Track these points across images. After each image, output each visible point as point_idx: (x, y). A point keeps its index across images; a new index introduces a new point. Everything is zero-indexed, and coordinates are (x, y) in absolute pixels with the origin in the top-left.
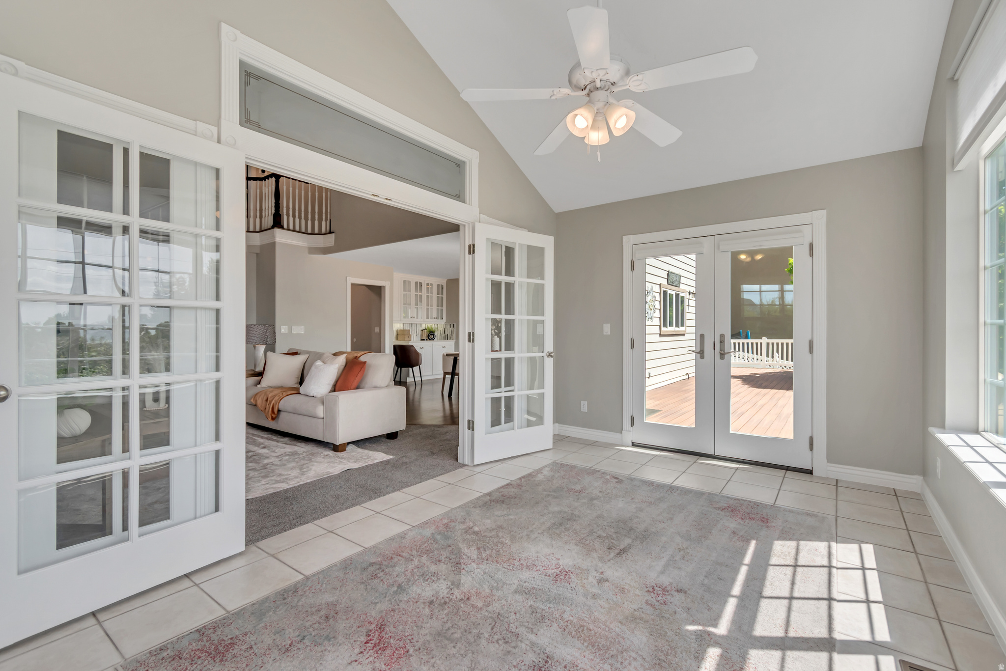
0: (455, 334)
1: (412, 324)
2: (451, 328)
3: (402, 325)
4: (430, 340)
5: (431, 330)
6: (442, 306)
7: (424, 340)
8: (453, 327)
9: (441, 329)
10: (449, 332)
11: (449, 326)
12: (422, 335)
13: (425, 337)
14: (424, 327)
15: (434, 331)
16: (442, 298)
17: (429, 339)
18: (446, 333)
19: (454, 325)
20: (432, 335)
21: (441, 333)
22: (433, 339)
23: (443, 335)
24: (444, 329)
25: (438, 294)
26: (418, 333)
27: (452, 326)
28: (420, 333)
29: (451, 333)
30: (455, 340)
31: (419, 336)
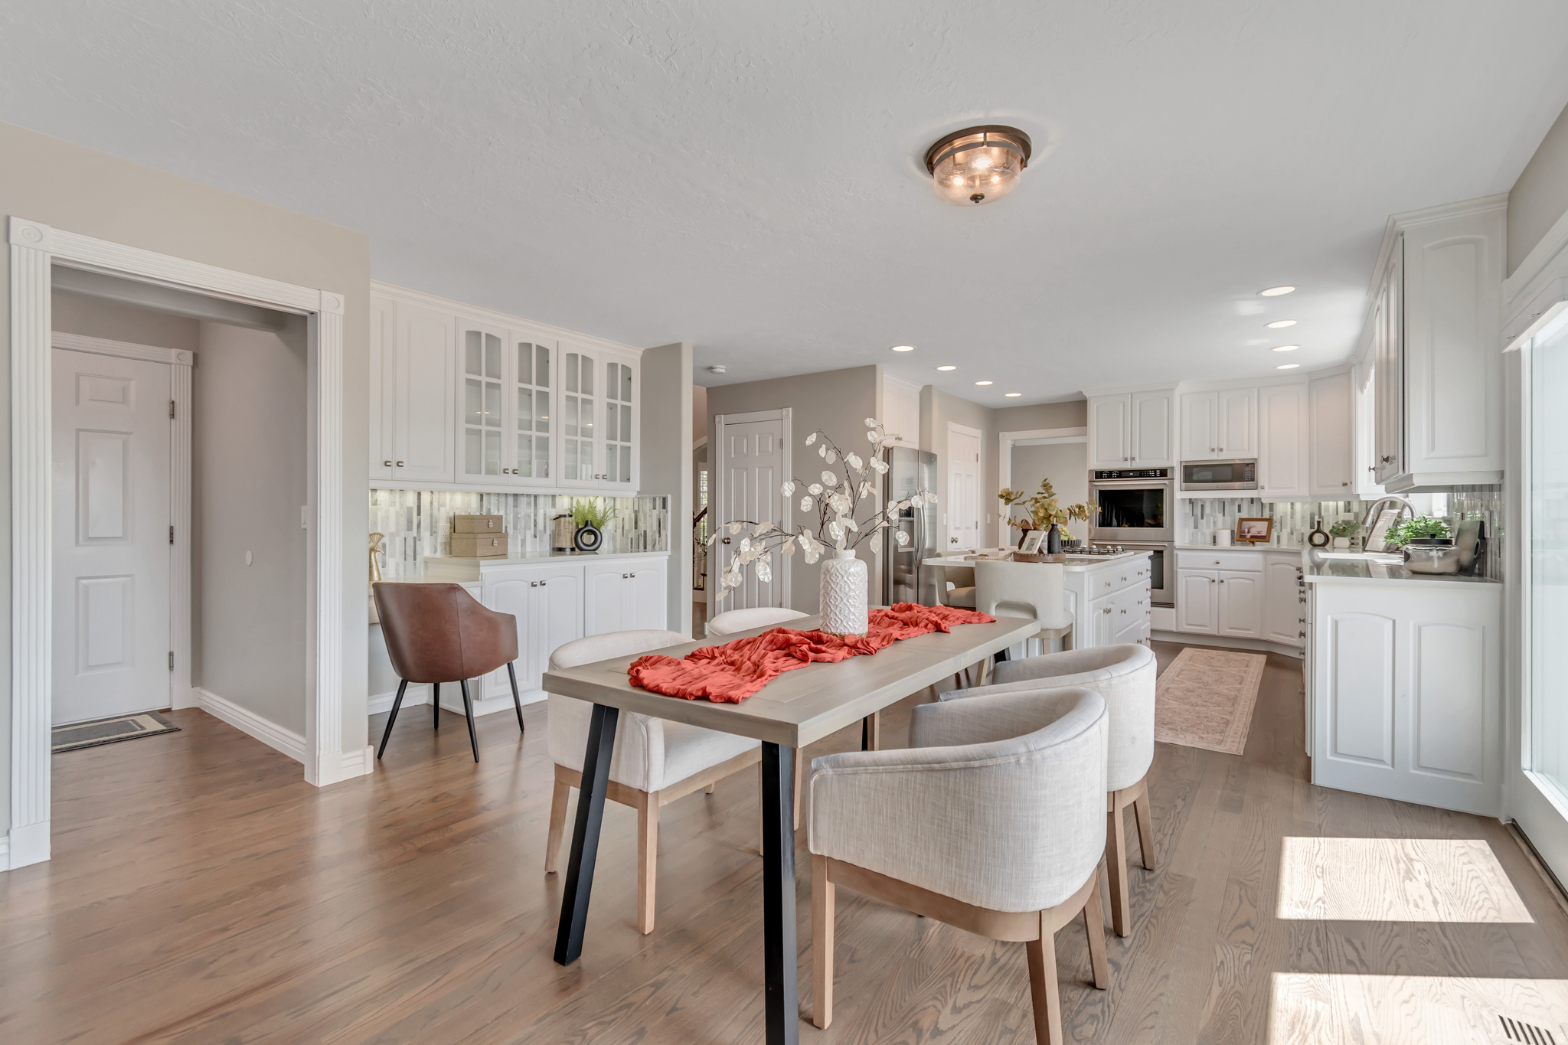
0: (668, 532)
1: (515, 495)
2: (655, 512)
3: (474, 500)
4: (581, 549)
5: (590, 518)
6: (626, 437)
7: (561, 550)
8: (664, 506)
9: (626, 513)
10: (649, 524)
11: (649, 505)
12: (555, 536)
13: (566, 542)
14: (564, 505)
15: (602, 522)
16: (627, 410)
17: (577, 548)
18: (642, 526)
19: (665, 500)
20: (590, 532)
21: (627, 527)
22: (593, 548)
23: (632, 534)
24: (636, 513)
25: (612, 395)
26: (540, 526)
27: (659, 503)
28: (551, 526)
29: (655, 527)
30: (669, 552)
31: (547, 537)
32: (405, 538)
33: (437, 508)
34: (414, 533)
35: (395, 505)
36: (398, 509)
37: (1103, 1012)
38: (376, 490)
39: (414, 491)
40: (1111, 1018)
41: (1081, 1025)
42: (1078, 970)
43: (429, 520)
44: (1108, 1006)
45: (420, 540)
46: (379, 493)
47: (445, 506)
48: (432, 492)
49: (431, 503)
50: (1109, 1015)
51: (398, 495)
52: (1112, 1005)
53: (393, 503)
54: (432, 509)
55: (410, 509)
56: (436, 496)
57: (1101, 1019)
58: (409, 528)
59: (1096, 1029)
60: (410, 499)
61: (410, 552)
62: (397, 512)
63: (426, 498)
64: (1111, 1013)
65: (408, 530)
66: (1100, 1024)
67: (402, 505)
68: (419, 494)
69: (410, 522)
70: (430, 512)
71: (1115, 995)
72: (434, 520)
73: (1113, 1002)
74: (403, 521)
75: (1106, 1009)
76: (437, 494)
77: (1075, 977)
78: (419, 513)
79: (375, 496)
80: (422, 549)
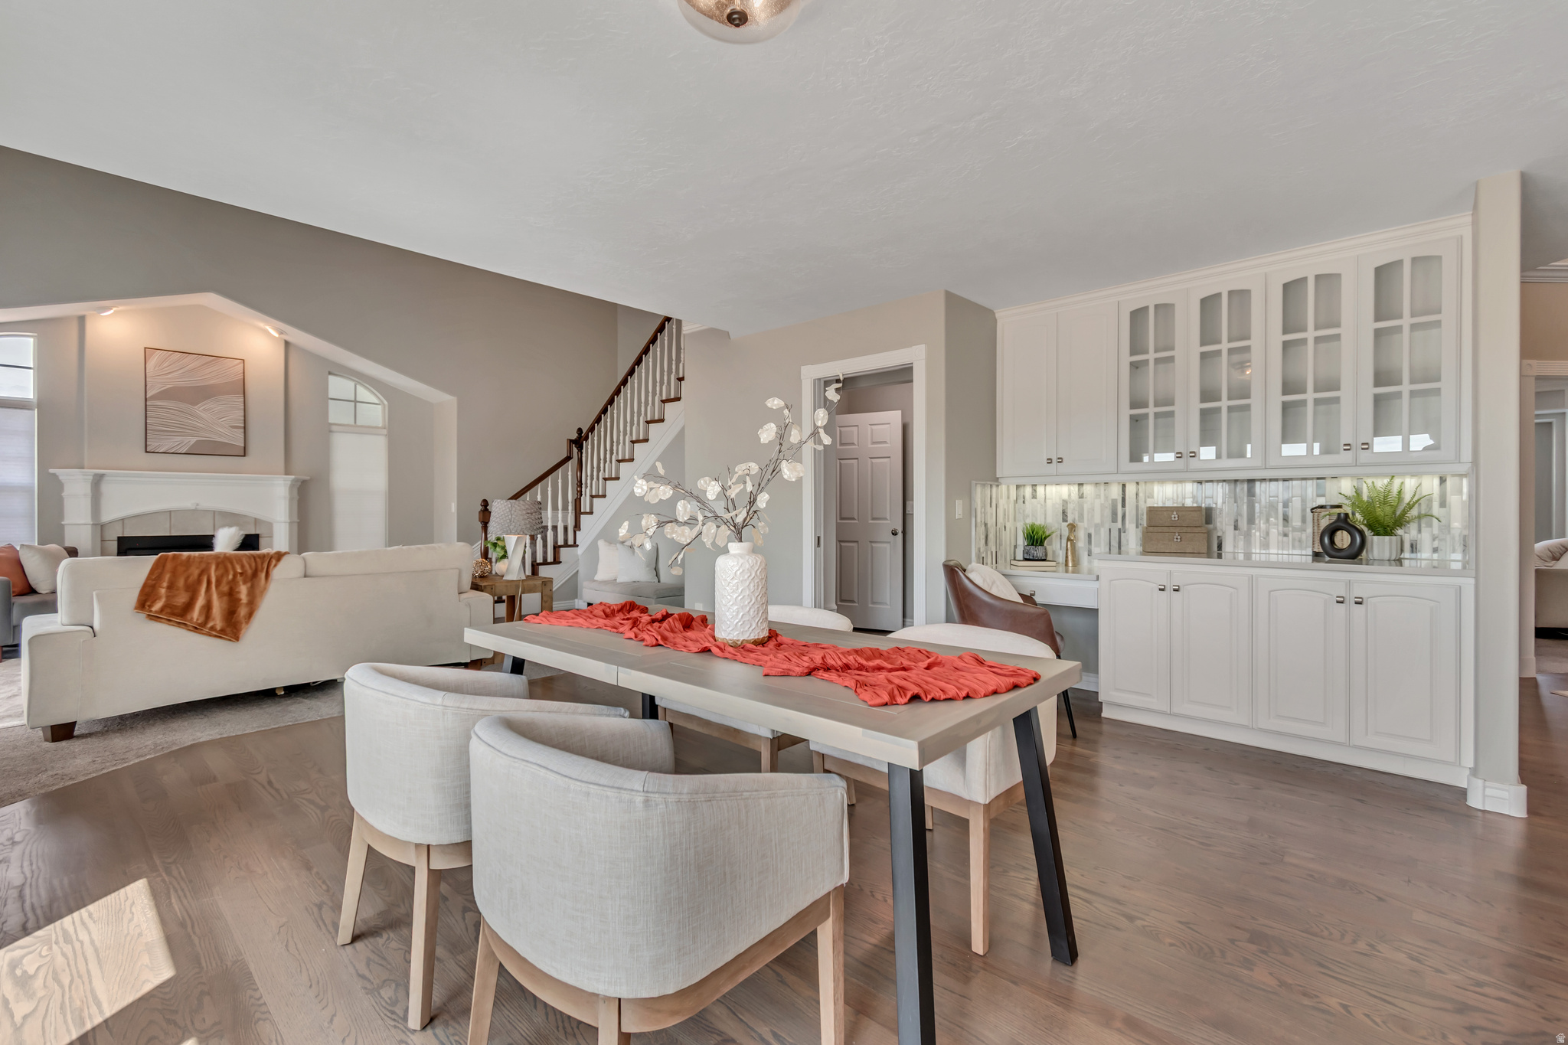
20: (1344, 531)
22: (1349, 554)
32: (1110, 529)
33: (1143, 500)
34: (1119, 524)
35: (1100, 498)
36: (1103, 502)
37: (393, 1012)
38: (1082, 484)
39: (1119, 483)
40: (382, 1015)
41: (396, 990)
42: (453, 1018)
43: (1134, 512)
44: (394, 1020)
45: (1124, 532)
46: (1085, 487)
47: (1153, 497)
48: (1138, 483)
49: (1137, 494)
50: (385, 1015)
51: (1102, 488)
52: (393, 1023)
53: (1098, 496)
54: (1137, 501)
55: (1114, 501)
56: (1142, 487)
57: (387, 1007)
58: (1114, 520)
59: (383, 998)
60: (1115, 492)
61: (1115, 543)
62: (1102, 505)
63: (1131, 489)
64: (385, 1018)
65: (1113, 522)
66: (384, 1004)
67: (1106, 497)
68: (1124, 486)
69: (1114, 514)
70: (1135, 504)
71: (400, 1032)
72: (1140, 512)
73: (395, 1027)
74: (1108, 513)
75: (393, 1017)
76: (1143, 484)
77: (449, 1012)
78: (1124, 505)
79: (1081, 489)
80: (1128, 541)
